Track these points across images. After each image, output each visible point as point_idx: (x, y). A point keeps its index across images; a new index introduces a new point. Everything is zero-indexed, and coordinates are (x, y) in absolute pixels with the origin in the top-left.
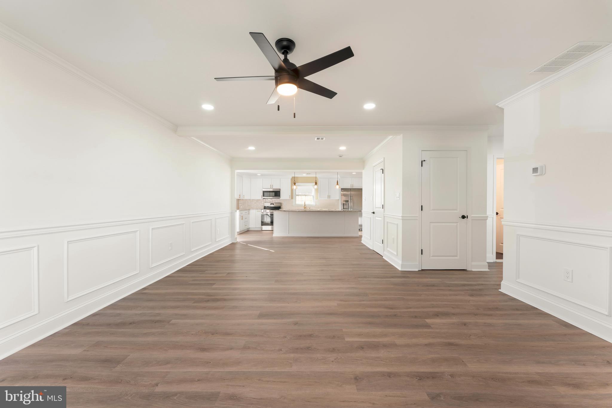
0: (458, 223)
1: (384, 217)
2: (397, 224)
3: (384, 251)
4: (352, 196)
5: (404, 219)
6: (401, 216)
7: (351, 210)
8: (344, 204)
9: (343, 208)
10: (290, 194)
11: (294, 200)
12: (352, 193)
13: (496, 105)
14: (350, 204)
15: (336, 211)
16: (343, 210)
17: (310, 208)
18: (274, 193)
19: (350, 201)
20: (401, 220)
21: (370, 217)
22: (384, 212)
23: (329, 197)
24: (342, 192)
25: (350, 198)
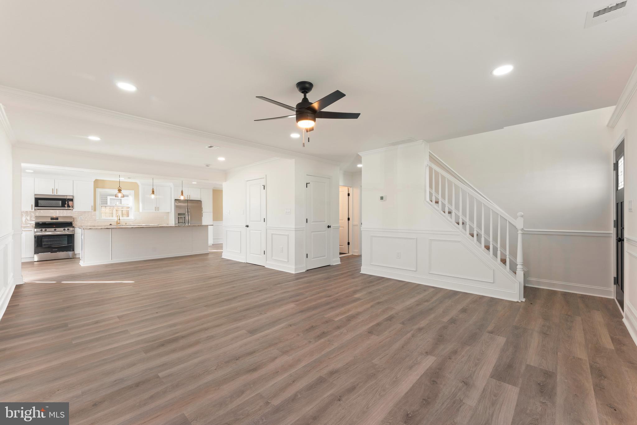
0: (326, 232)
1: (266, 229)
2: (288, 235)
3: (266, 260)
4: (189, 208)
5: (296, 230)
6: (294, 228)
7: (188, 224)
8: (179, 218)
9: (178, 223)
10: (93, 205)
11: (97, 212)
12: (189, 204)
13: (358, 153)
14: (187, 217)
15: (167, 227)
16: (177, 225)
17: (126, 224)
18: (60, 202)
19: (187, 213)
20: (294, 231)
21: (240, 231)
22: (266, 225)
23: (157, 209)
24: (176, 204)
25: (187, 211)
